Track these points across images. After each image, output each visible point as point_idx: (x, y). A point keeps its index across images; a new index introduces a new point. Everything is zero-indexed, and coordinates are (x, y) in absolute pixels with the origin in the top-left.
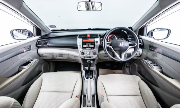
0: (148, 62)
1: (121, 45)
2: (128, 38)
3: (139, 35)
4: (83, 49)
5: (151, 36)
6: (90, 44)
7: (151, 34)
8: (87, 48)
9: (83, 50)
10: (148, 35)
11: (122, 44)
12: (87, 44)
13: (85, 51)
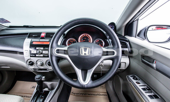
0: (138, 85)
1: (85, 54)
2: (108, 40)
3: (125, 35)
4: (31, 56)
5: (144, 37)
6: (42, 48)
7: (144, 34)
8: (37, 55)
9: (32, 58)
10: (139, 35)
11: (87, 52)
12: (37, 48)
13: (34, 59)
